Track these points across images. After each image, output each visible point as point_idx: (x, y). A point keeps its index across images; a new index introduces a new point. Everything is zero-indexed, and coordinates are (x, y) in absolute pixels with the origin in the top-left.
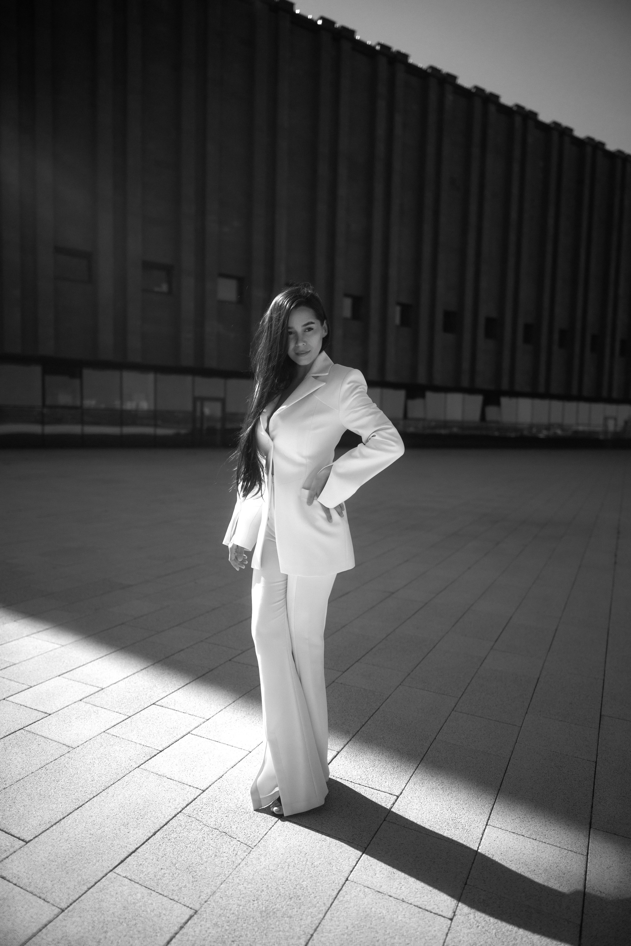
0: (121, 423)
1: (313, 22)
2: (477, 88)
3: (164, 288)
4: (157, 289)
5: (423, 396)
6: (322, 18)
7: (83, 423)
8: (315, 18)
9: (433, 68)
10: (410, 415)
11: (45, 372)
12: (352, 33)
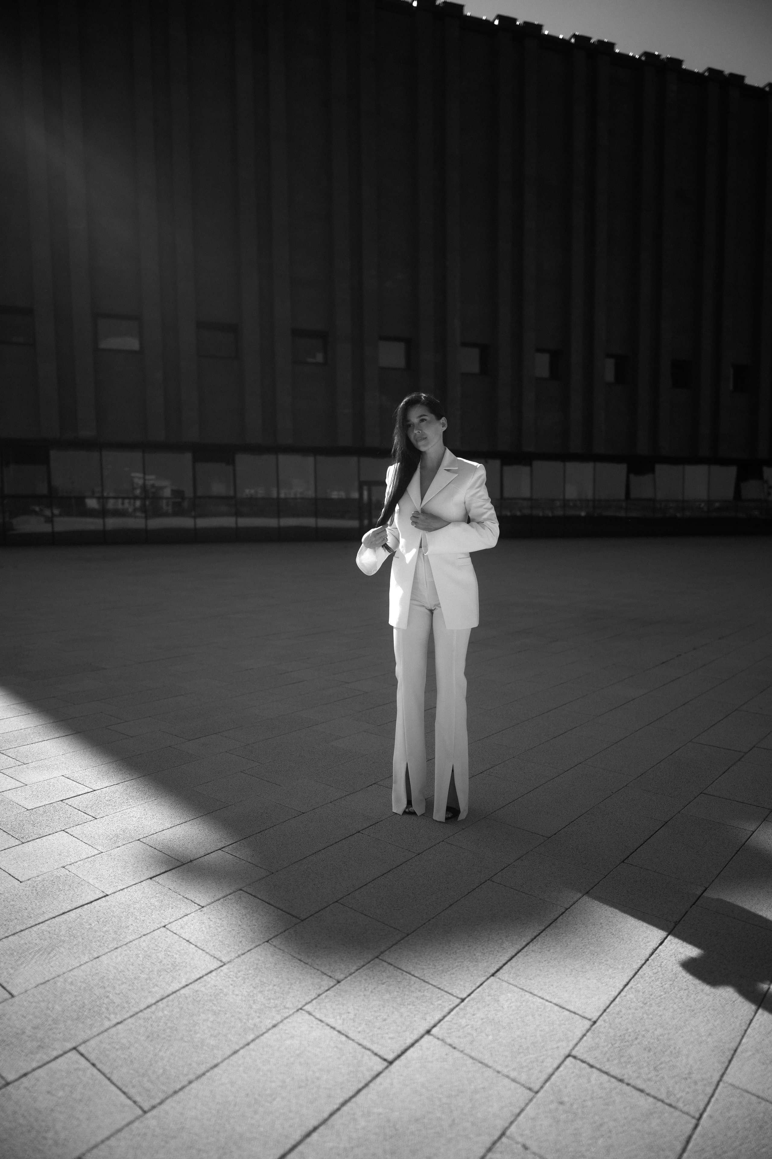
0: (279, 514)
1: (488, 23)
2: (710, 70)
3: (319, 358)
4: (310, 360)
5: (653, 471)
6: (499, 17)
7: (238, 514)
8: (491, 19)
9: (648, 55)
10: (634, 495)
11: (195, 460)
12: (539, 27)
